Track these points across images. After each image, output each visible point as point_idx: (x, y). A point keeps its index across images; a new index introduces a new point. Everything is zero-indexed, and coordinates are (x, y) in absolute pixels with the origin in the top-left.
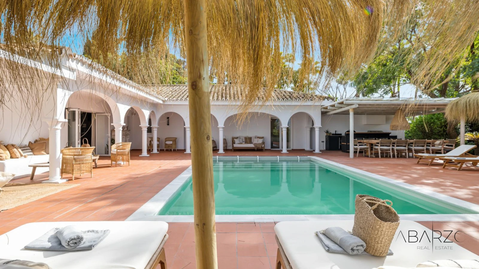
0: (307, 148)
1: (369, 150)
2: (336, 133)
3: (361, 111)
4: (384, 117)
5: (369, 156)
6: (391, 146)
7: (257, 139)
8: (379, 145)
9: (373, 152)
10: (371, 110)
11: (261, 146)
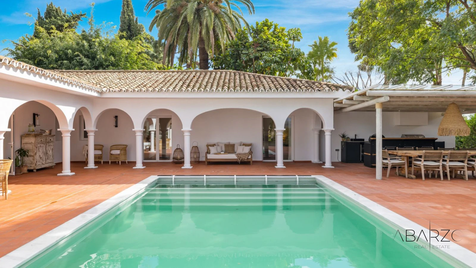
0: (315, 159)
1: (406, 166)
2: (357, 138)
3: (392, 107)
4: (425, 115)
5: (407, 176)
6: (441, 161)
7: (242, 147)
8: (422, 159)
9: (412, 169)
10: (407, 105)
11: (247, 157)
